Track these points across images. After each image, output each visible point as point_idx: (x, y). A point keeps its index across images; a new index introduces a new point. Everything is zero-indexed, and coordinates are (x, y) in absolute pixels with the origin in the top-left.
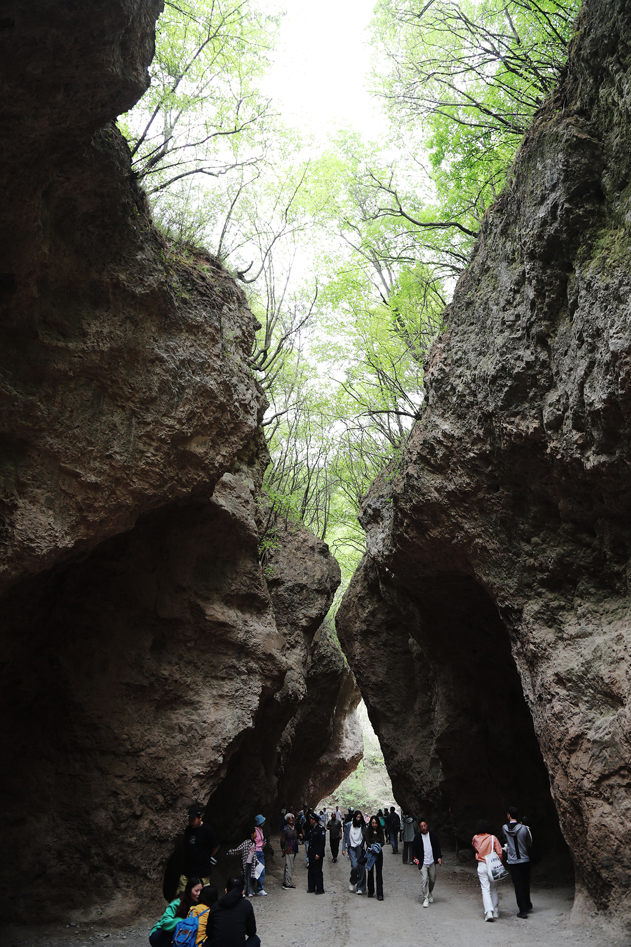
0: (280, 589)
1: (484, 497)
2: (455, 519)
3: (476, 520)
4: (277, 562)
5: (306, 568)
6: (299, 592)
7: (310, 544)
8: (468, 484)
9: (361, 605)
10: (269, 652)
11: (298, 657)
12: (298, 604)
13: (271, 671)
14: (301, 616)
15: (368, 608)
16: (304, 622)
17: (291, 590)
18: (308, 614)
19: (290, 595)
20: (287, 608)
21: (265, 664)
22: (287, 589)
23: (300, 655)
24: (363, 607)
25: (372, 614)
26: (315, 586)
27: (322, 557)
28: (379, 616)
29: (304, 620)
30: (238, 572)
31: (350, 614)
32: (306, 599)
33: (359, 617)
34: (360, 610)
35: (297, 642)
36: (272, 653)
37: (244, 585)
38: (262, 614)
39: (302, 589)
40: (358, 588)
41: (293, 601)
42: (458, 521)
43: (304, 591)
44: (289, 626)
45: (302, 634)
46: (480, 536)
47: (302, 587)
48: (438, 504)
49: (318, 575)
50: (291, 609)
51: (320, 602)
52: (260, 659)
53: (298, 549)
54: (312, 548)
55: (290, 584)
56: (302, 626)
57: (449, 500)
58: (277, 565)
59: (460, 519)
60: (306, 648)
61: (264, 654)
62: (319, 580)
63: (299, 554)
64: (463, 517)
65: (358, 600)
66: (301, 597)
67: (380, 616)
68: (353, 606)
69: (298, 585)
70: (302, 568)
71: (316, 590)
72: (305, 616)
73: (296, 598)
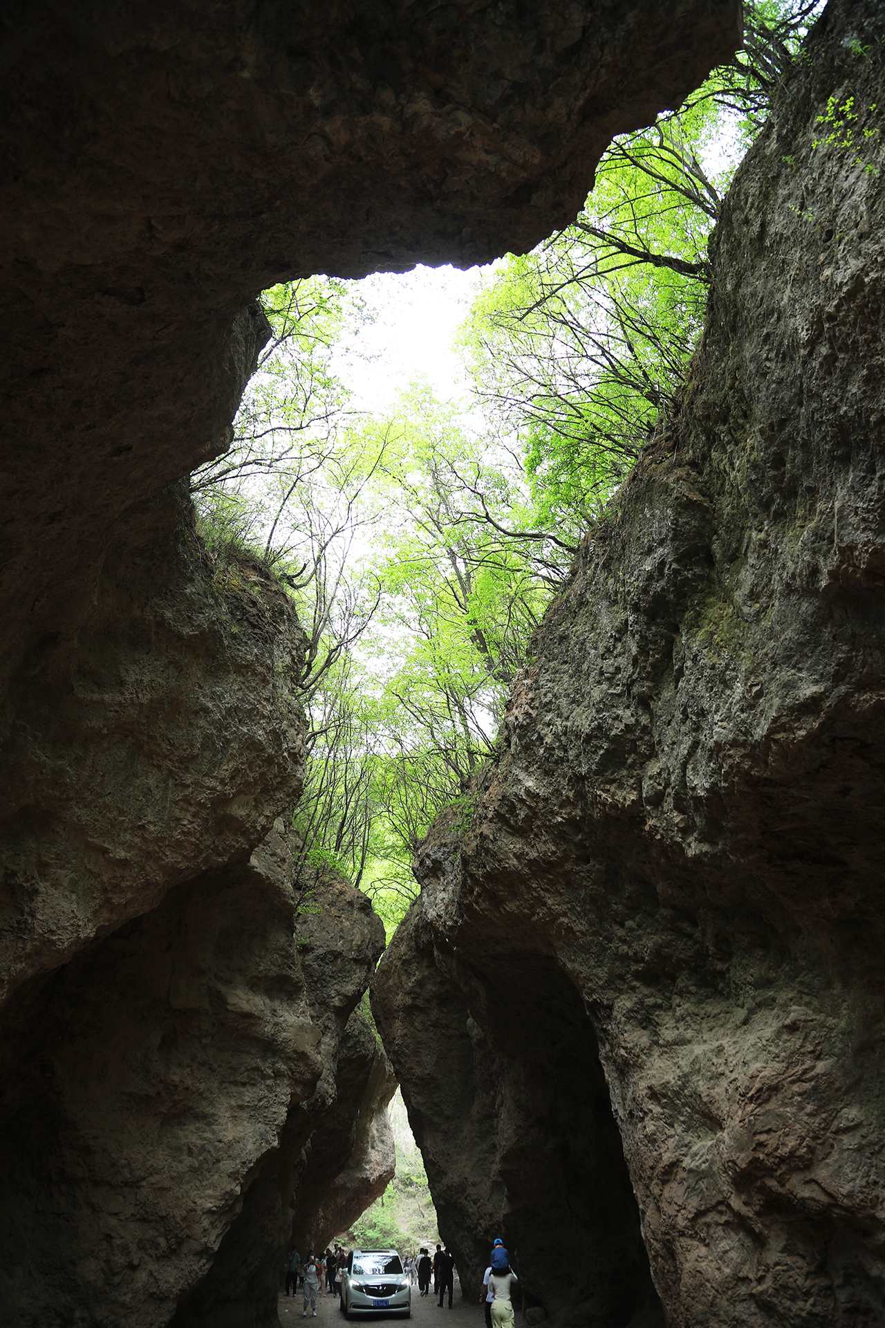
0: (308, 957)
1: (572, 869)
2: (536, 892)
3: (561, 894)
4: (305, 922)
5: (342, 930)
6: (332, 962)
7: (348, 897)
8: (554, 853)
9: (406, 970)
10: (302, 1049)
11: (327, 1047)
12: (330, 977)
13: (303, 1074)
14: (333, 993)
15: (414, 975)
16: (336, 1002)
17: (322, 958)
18: (343, 991)
19: (320, 966)
20: (316, 982)
21: (295, 1065)
22: (317, 957)
23: (330, 1045)
24: (409, 974)
25: (420, 984)
26: (353, 955)
27: (363, 915)
28: (429, 987)
29: (337, 999)
30: (267, 949)
31: (391, 982)
32: (340, 971)
33: (402, 986)
34: (404, 978)
35: (326, 1027)
36: (305, 1051)
37: (274, 965)
38: (294, 1000)
39: (336, 958)
40: (403, 949)
41: (323, 973)
42: (539, 895)
43: (339, 961)
44: (317, 1006)
45: (333, 1016)
46: (565, 914)
47: (336, 955)
48: (517, 873)
49: (357, 940)
50: (321, 984)
51: (359, 975)
52: (290, 1058)
53: (332, 904)
54: (351, 904)
55: (321, 951)
56: (334, 1007)
57: (530, 869)
58: (305, 926)
59: (542, 892)
60: (337, 1035)
61: (295, 1052)
62: (359, 946)
63: (334, 911)
64: (547, 890)
65: (402, 964)
66: (334, 969)
67: (431, 987)
68: (395, 972)
69: (331, 952)
70: (337, 929)
71: (353, 959)
72: (339, 994)
73: (328, 969)
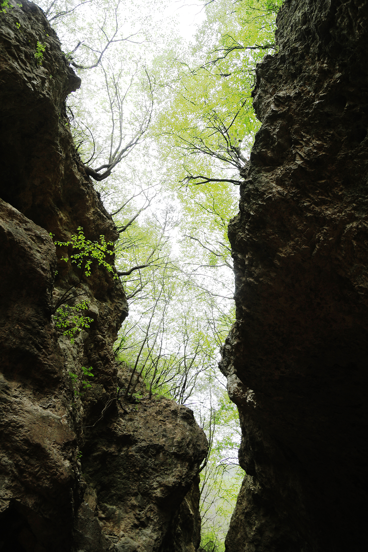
0: (131, 449)
4: (131, 420)
5: (165, 430)
6: (155, 455)
11: (148, 539)
12: (153, 469)
14: (155, 485)
16: (158, 493)
17: (145, 451)
18: (164, 482)
19: (143, 457)
20: (139, 472)
22: (139, 450)
23: (151, 537)
26: (174, 450)
27: (186, 423)
29: (158, 490)
31: (239, 536)
32: (162, 464)
33: (248, 537)
34: (247, 529)
35: (149, 519)
39: (158, 452)
41: (146, 465)
43: (161, 455)
44: (140, 496)
47: (159, 449)
49: (178, 438)
50: (144, 475)
51: (179, 468)
54: (175, 412)
55: (143, 444)
56: (156, 498)
58: (130, 423)
60: (161, 529)
62: (179, 443)
66: (157, 462)
69: (155, 446)
70: (161, 430)
71: (174, 453)
72: (160, 485)
73: (151, 462)
